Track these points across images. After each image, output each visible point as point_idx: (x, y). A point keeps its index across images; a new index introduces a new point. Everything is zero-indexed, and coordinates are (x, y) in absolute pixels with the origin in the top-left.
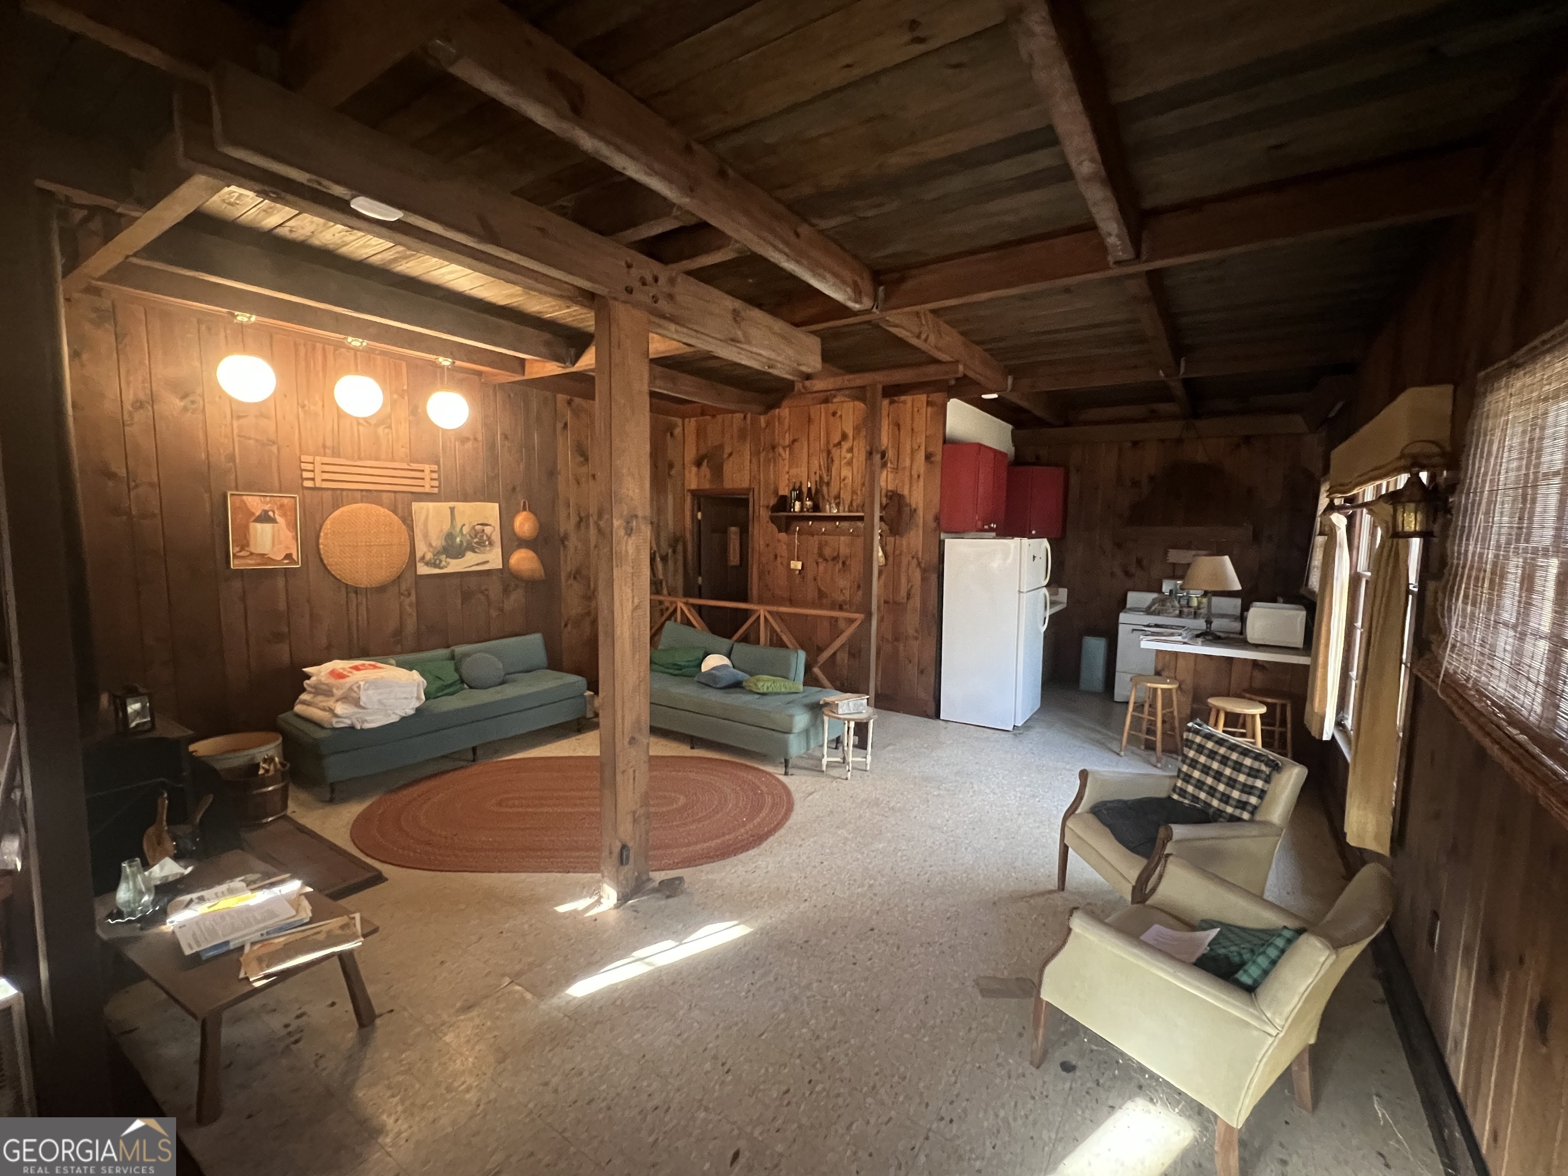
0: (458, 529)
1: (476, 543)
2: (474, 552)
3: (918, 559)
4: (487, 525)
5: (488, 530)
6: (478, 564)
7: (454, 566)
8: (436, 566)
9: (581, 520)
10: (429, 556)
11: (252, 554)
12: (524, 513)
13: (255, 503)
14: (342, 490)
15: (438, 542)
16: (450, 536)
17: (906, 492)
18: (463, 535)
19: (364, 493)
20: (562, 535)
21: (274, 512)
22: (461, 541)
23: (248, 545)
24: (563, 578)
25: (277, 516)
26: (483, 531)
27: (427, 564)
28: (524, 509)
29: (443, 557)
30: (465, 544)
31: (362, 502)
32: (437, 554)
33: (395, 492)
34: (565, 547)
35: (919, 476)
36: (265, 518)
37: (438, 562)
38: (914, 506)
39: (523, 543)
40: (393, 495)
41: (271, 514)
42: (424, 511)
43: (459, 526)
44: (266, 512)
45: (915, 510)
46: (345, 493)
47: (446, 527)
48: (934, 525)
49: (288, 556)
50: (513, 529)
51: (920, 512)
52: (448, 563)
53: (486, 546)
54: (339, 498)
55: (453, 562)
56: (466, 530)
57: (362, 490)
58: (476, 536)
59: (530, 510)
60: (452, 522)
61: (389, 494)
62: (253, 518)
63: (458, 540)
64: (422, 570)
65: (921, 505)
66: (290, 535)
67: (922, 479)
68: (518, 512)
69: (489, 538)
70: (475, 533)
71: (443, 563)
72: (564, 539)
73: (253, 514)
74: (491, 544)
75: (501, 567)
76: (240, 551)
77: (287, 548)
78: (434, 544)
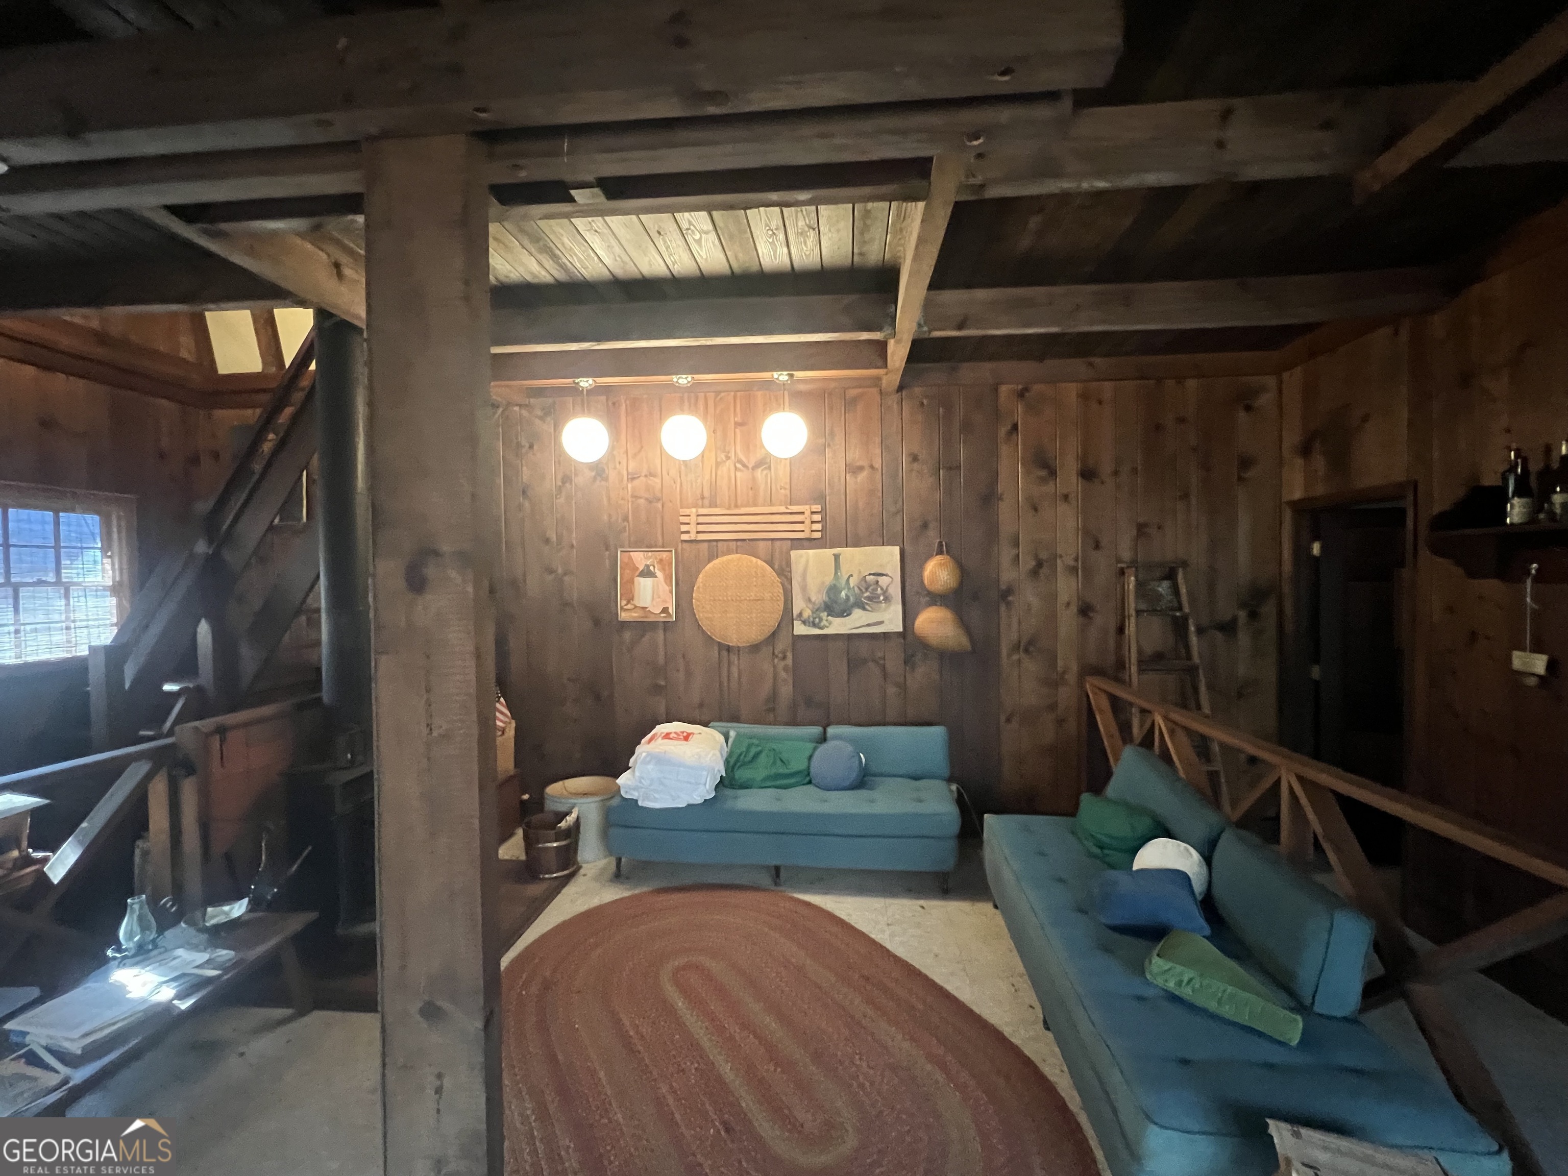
0: (843, 582)
1: (865, 598)
2: (864, 609)
4: (882, 575)
5: (883, 581)
6: (868, 625)
7: (837, 626)
8: (814, 625)
9: (1040, 564)
10: (807, 613)
11: (636, 607)
12: (939, 557)
13: (640, 559)
14: (717, 541)
15: (818, 598)
16: (833, 590)
18: (849, 589)
19: (739, 543)
20: (1003, 587)
21: (654, 567)
22: (847, 596)
23: (632, 599)
24: (1004, 652)
25: (656, 571)
26: (877, 582)
27: (804, 622)
28: (940, 552)
29: (824, 615)
30: (852, 599)
31: (737, 553)
32: (816, 611)
33: (773, 540)
34: (1009, 604)
36: (647, 573)
37: (817, 620)
39: (937, 599)
40: (770, 542)
41: (652, 568)
42: (803, 561)
43: (846, 577)
44: (648, 566)
46: (720, 544)
47: (829, 579)
49: (665, 610)
50: (922, 582)
52: (830, 623)
53: (881, 602)
54: (714, 549)
55: (837, 621)
56: (853, 582)
57: (737, 540)
58: (867, 589)
59: (948, 553)
60: (836, 573)
61: (765, 542)
62: (637, 573)
63: (843, 594)
64: (800, 629)
66: (667, 588)
68: (929, 557)
69: (885, 592)
70: (865, 585)
71: (824, 623)
72: (1006, 594)
73: (638, 568)
74: (887, 599)
75: (901, 630)
76: (626, 605)
77: (665, 601)
78: (813, 599)
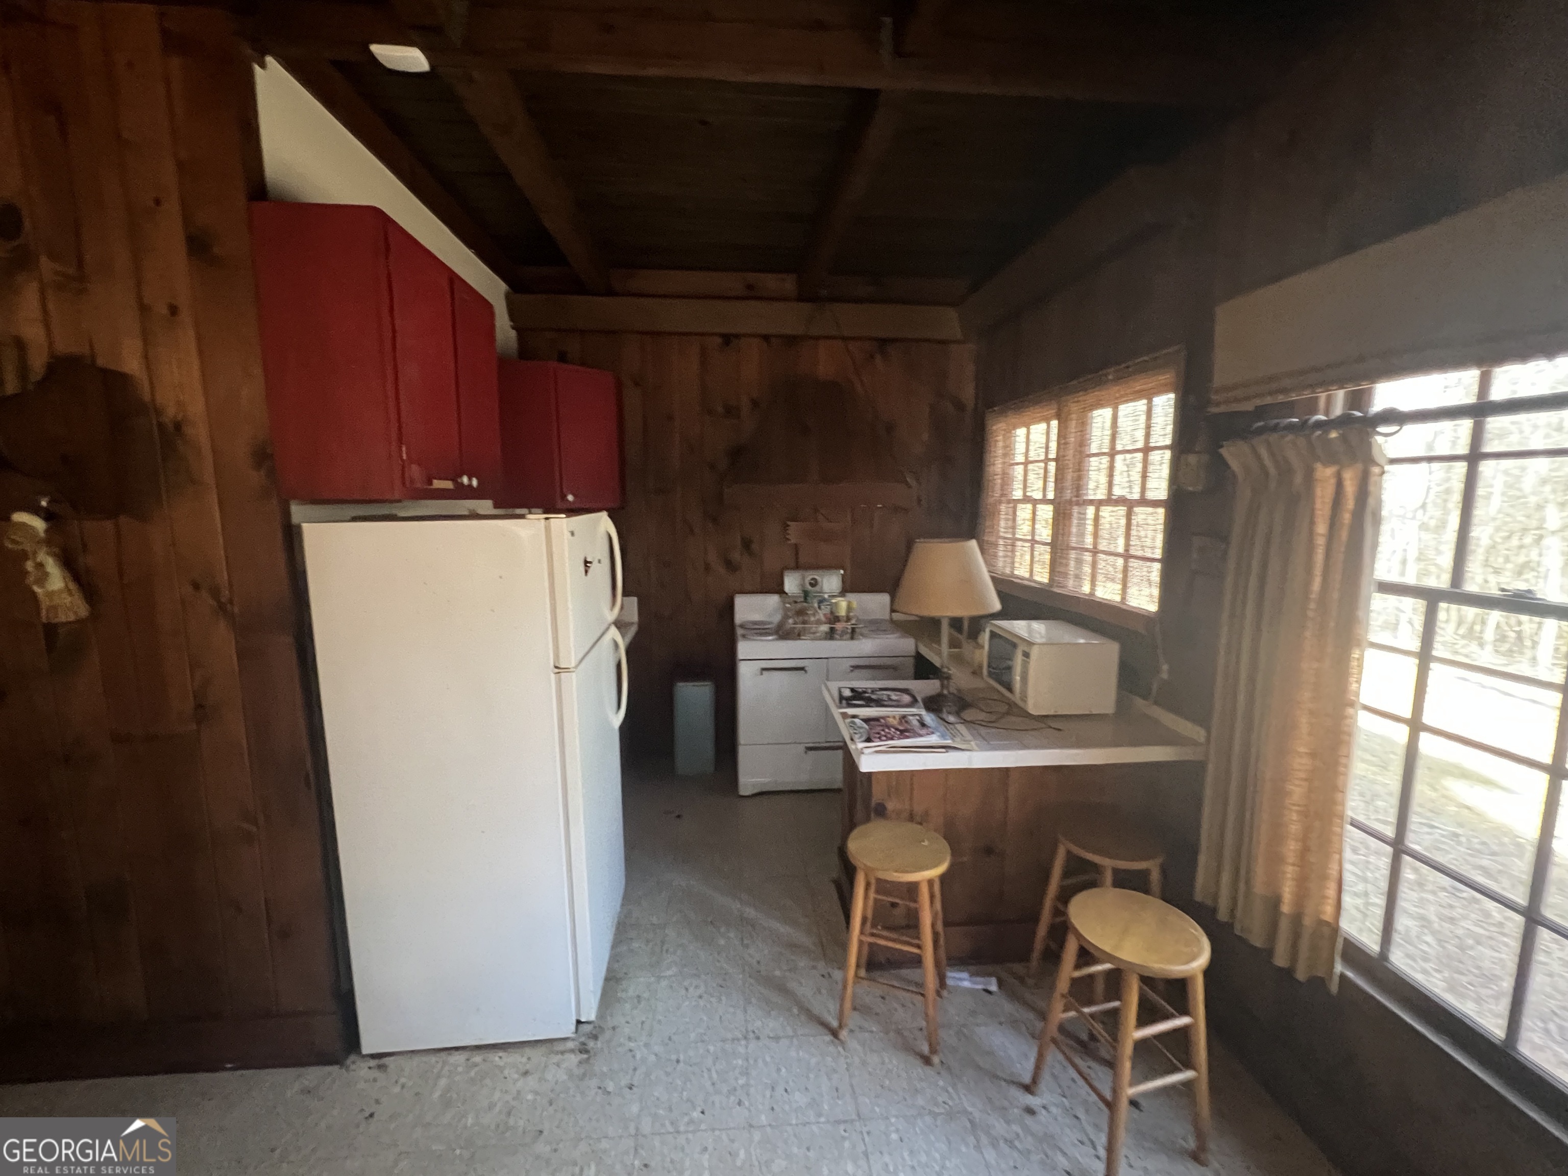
3: (215, 592)
17: (132, 365)
35: (174, 310)
38: (171, 411)
45: (178, 426)
48: (256, 478)
51: (199, 432)
65: (196, 408)
67: (185, 316)
